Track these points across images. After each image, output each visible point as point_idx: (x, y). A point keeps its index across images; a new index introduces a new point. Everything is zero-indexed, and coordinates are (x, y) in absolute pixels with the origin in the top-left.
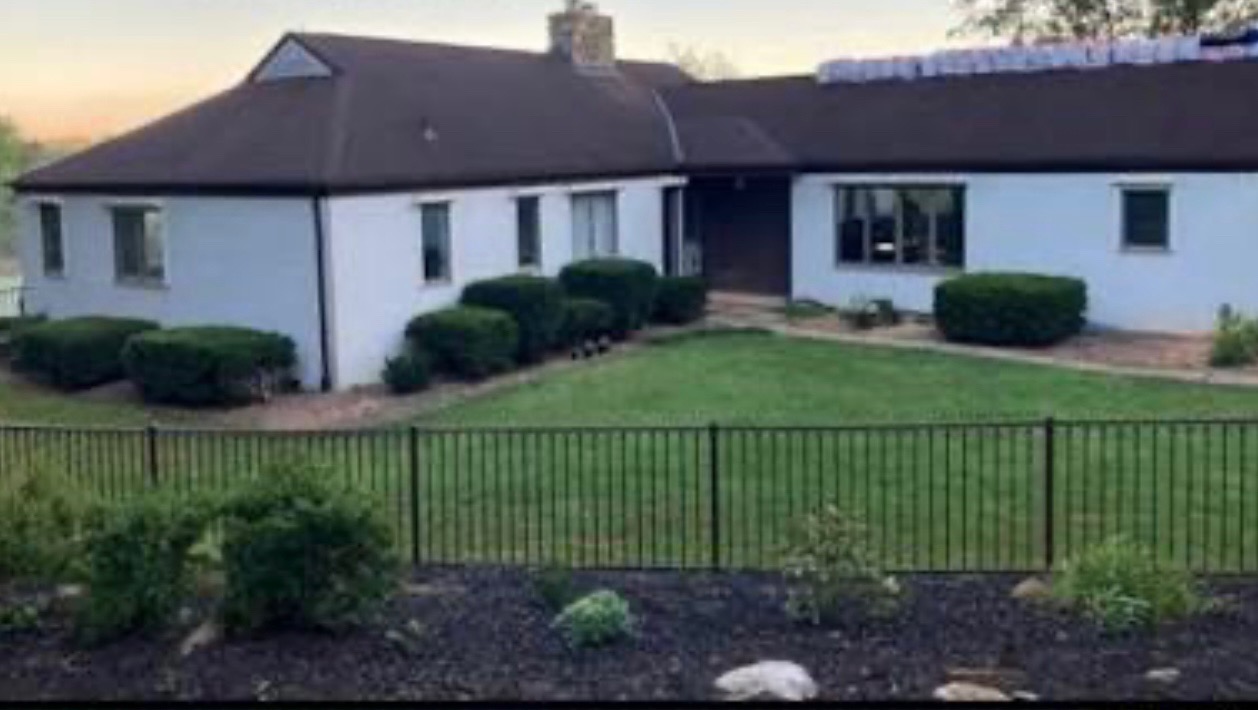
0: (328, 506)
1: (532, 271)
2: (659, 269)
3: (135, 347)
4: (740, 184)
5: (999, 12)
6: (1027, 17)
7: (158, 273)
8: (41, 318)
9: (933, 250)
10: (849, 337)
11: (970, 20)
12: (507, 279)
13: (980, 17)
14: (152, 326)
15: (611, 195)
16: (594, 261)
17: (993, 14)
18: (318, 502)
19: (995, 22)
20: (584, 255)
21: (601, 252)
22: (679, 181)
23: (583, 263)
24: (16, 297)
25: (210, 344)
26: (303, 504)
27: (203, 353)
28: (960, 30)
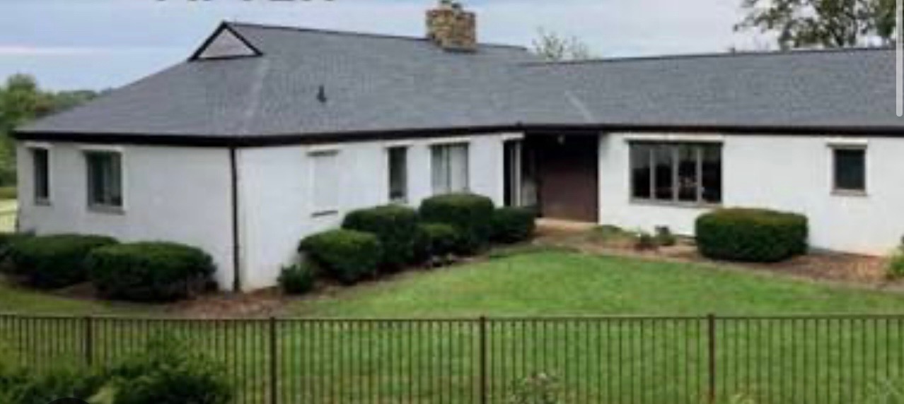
0: (181, 369)
1: (398, 202)
2: (499, 203)
3: (95, 256)
4: (561, 140)
5: (772, 11)
6: (795, 16)
7: (118, 201)
8: (30, 235)
9: (700, 189)
10: (631, 254)
11: (750, 17)
12: (379, 208)
13: (757, 15)
14: (110, 241)
15: (465, 146)
16: (449, 196)
17: (768, 13)
18: (175, 365)
19: (770, 19)
20: (441, 191)
21: (456, 188)
22: (519, 136)
23: (440, 197)
24: (14, 217)
25: (149, 256)
26: (164, 367)
27: (144, 263)
28: (744, 25)
